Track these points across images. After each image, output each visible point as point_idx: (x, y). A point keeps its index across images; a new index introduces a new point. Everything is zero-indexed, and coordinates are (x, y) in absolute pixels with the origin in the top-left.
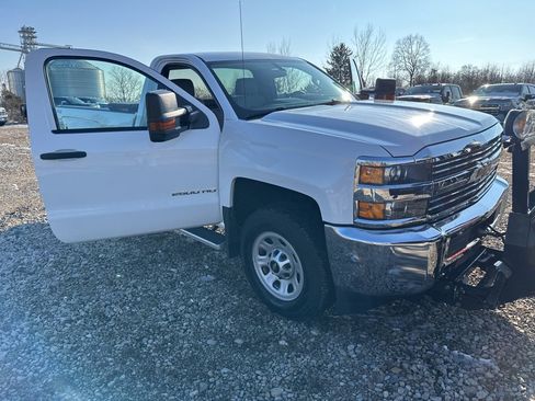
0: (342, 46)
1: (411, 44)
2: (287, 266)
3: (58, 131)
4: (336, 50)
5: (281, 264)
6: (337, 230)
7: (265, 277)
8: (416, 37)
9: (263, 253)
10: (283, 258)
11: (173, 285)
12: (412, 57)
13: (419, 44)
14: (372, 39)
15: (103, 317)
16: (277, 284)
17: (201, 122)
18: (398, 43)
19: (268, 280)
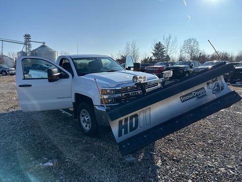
0: (159, 43)
1: (191, 42)
2: (88, 120)
3: (24, 79)
4: (157, 45)
5: (86, 119)
6: (97, 107)
7: (84, 124)
8: (193, 39)
9: (83, 116)
10: (87, 117)
11: (58, 128)
12: (191, 48)
13: (194, 42)
14: (171, 41)
15: (34, 136)
16: (86, 126)
17: (67, 76)
18: (185, 41)
19: (84, 125)
